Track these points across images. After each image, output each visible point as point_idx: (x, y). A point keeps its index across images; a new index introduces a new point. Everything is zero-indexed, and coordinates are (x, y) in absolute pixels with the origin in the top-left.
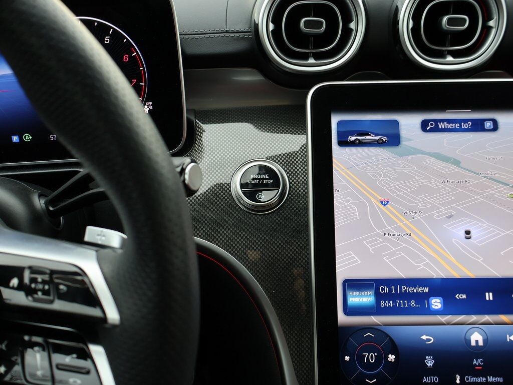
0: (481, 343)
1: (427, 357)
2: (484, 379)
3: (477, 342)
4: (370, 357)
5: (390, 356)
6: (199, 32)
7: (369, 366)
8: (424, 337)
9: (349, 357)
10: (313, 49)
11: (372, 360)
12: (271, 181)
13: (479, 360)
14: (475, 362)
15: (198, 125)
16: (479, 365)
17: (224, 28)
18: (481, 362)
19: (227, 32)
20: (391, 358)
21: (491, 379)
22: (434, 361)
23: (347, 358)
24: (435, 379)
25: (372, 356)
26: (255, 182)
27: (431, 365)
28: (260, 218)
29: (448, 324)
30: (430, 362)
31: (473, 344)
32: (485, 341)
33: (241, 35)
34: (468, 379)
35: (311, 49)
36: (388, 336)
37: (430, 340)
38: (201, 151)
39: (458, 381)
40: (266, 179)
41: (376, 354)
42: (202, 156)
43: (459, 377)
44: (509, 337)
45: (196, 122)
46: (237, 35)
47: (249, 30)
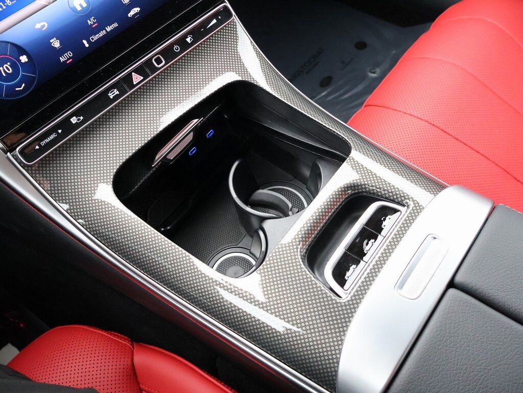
1: (51, 41)
2: (104, 31)
7: (10, 77)
8: (38, 26)
11: (9, 70)
13: (92, 19)
14: (89, 23)
16: (94, 23)
18: (94, 19)
21: (109, 29)
22: (59, 41)
24: (69, 54)
25: (7, 68)
27: (59, 45)
29: (50, 4)
30: (56, 44)
34: (93, 39)
36: (8, 42)
37: (44, 26)
39: (87, 45)
41: (9, 64)
43: (85, 41)
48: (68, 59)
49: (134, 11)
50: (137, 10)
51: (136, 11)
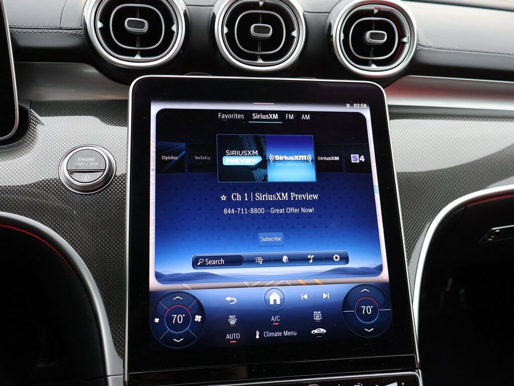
0: (278, 302)
1: (230, 317)
2: (281, 333)
3: (275, 301)
4: (179, 318)
5: (197, 316)
6: (33, 27)
7: (177, 327)
8: (228, 299)
9: (158, 319)
10: (140, 47)
11: (180, 321)
12: (97, 164)
13: (277, 317)
14: (273, 319)
15: (32, 114)
16: (277, 322)
17: (58, 25)
18: (279, 318)
19: (60, 28)
20: (198, 318)
21: (286, 333)
22: (237, 320)
23: (157, 320)
24: (237, 336)
25: (180, 317)
26: (82, 164)
27: (234, 323)
28: (86, 197)
29: (250, 286)
30: (233, 321)
31: (272, 303)
32: (282, 300)
33: (74, 32)
34: (266, 334)
35: (138, 47)
36: (196, 298)
37: (234, 301)
38: (34, 138)
39: (257, 337)
40: (92, 162)
41: (184, 315)
42: (35, 142)
43: (258, 332)
44: (303, 295)
45: (30, 111)
46: (70, 31)
47: (81, 28)
48: (233, 340)
49: (319, 331)
50: (323, 331)
51: (321, 332)
